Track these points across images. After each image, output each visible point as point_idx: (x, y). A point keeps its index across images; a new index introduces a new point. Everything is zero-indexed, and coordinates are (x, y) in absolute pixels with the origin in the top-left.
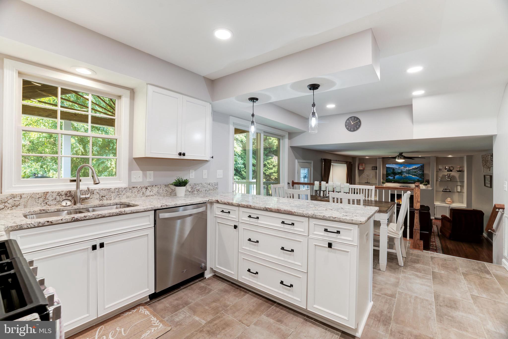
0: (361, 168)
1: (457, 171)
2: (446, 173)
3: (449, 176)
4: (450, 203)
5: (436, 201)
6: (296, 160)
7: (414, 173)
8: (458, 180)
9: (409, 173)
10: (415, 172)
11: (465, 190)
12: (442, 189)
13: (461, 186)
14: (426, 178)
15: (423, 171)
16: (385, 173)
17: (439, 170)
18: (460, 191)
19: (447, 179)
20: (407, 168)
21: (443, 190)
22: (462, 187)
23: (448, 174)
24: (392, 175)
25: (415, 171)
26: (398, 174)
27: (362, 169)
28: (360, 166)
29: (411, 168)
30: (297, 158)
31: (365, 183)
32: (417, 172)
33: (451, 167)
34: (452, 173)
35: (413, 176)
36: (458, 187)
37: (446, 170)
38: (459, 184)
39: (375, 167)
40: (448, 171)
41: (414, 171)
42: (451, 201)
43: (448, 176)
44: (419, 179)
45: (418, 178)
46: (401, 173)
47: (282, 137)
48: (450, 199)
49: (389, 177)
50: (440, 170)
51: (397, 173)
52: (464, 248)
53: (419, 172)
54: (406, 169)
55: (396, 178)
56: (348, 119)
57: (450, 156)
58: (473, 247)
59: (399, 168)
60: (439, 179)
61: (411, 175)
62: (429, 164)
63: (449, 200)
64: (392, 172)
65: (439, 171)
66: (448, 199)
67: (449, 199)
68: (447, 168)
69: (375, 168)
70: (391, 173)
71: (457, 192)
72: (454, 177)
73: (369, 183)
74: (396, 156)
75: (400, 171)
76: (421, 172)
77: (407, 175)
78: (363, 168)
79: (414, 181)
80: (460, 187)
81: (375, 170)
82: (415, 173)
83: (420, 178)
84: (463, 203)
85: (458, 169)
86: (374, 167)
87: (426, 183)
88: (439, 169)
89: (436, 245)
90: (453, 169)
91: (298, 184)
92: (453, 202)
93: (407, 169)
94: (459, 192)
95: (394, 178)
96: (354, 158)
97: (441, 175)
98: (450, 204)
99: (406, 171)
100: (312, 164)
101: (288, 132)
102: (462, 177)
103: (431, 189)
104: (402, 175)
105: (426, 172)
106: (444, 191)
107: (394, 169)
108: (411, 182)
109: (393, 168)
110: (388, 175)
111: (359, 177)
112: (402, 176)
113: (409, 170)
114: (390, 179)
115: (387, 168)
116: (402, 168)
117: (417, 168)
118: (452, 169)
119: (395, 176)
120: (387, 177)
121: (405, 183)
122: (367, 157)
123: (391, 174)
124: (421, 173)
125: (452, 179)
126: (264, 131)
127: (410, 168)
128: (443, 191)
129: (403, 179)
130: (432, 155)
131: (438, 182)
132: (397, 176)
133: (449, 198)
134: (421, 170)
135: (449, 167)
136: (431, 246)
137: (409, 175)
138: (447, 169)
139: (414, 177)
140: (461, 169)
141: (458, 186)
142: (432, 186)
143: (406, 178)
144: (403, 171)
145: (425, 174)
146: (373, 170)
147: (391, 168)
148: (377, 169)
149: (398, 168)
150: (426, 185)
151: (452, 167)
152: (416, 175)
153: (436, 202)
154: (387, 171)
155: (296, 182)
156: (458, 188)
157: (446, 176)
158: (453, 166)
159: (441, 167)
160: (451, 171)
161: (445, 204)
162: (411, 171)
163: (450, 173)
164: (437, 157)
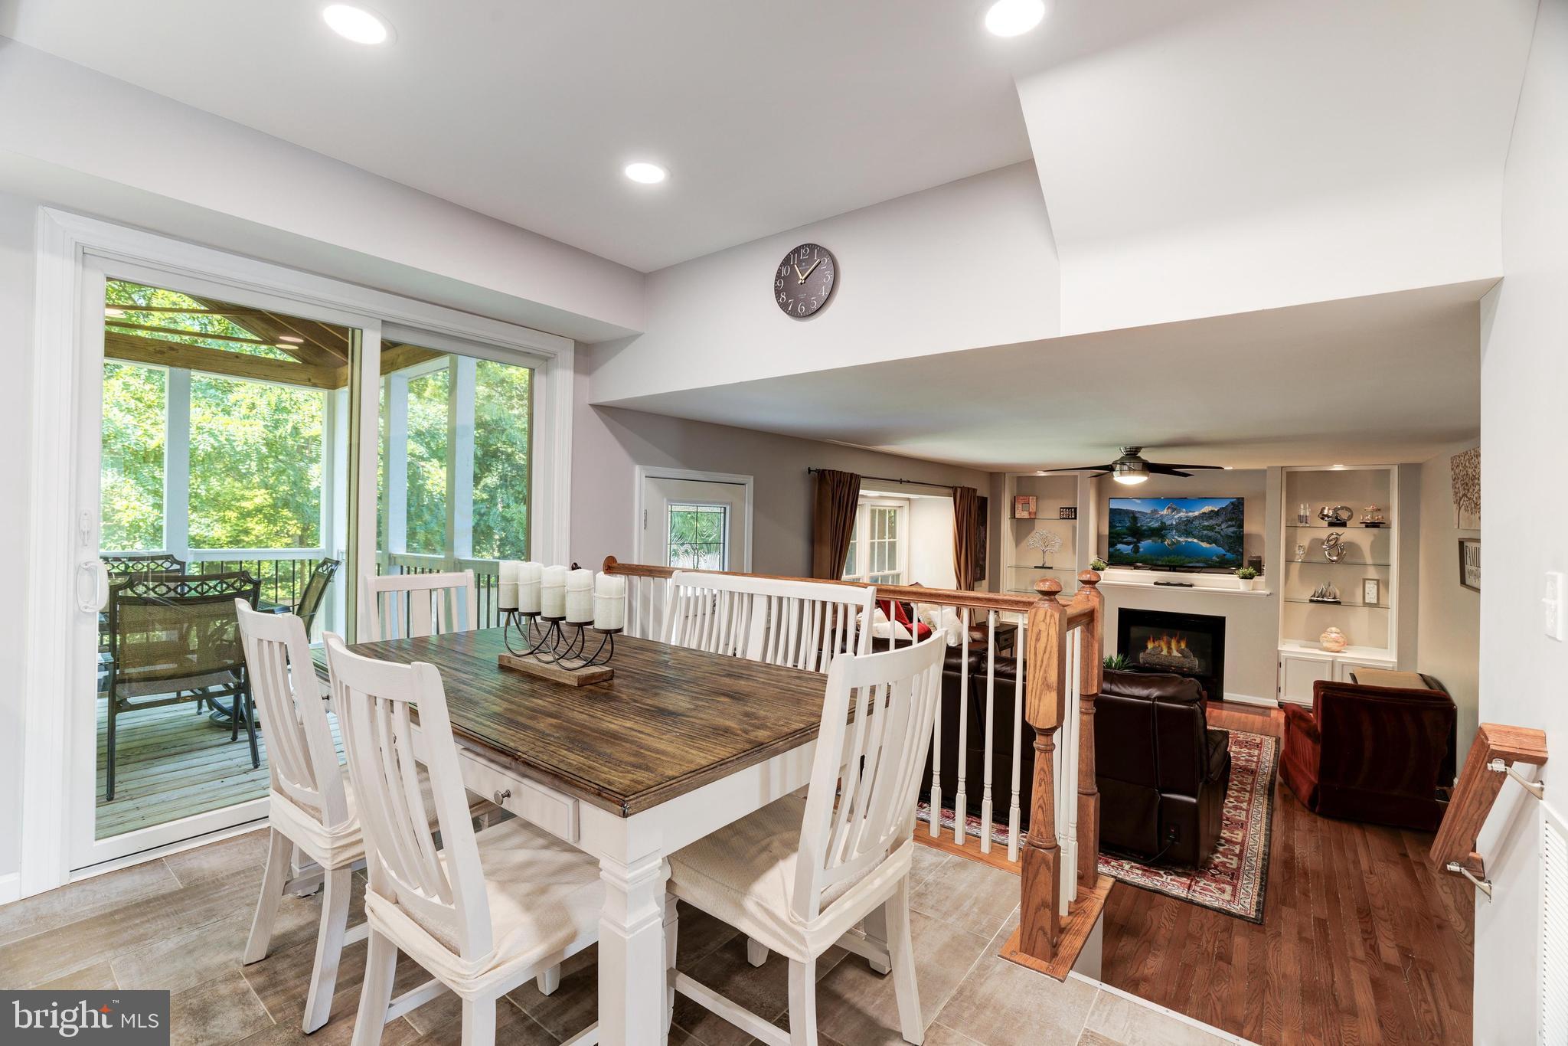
0: (1021, 514)
1: (1364, 525)
2: (1324, 532)
3: (1335, 545)
4: (1338, 649)
5: (1286, 637)
6: (637, 469)
7: (1205, 532)
8: (1369, 560)
9: (1188, 533)
10: (1211, 528)
11: (1393, 597)
12: (1307, 595)
13: (1378, 581)
14: (1252, 551)
15: (1241, 526)
16: (1106, 532)
17: (1297, 523)
18: (1375, 601)
19: (1330, 555)
20: (1182, 514)
21: (1314, 596)
22: (1382, 584)
23: (1329, 536)
24: (1130, 539)
25: (1212, 522)
26: (1149, 537)
27: (1025, 515)
28: (1019, 507)
29: (1197, 514)
30: (639, 458)
31: (1035, 567)
32: (1218, 529)
33: (1342, 508)
34: (1347, 534)
35: (1204, 545)
36: (1367, 586)
37: (1323, 519)
38: (1372, 573)
39: (1069, 508)
40: (1331, 525)
41: (1206, 524)
42: (1341, 640)
43: (1332, 543)
44: (1226, 557)
45: (1221, 551)
46: (1159, 532)
47: (547, 361)
48: (1338, 631)
49: (1120, 546)
50: (1303, 519)
51: (1145, 530)
52: (1364, 864)
53: (1223, 526)
54: (1176, 517)
55: (1141, 550)
56: (786, 262)
57: (1338, 467)
58: (1405, 855)
59: (1155, 512)
60: (1298, 557)
61: (1195, 541)
62: (1262, 497)
63: (1333, 635)
64: (1128, 528)
65: (1299, 524)
66: (1328, 630)
67: (1333, 633)
68: (1326, 512)
69: (1070, 513)
70: (1125, 531)
71: (1366, 604)
72: (1352, 546)
73: (1051, 568)
74: (1115, 463)
75: (1156, 525)
76: (1232, 529)
77: (1181, 539)
78: (1030, 513)
79: (1205, 561)
80: (1376, 587)
81: (1072, 519)
82: (1211, 534)
83: (1228, 551)
84: (1386, 648)
85: (1368, 519)
86: (1066, 508)
87: (1251, 570)
88: (1300, 516)
89: (1242, 844)
90: (1350, 518)
91: (653, 577)
92: (1348, 643)
93: (1180, 518)
94: (1370, 605)
95: (1136, 550)
96: (994, 475)
97: (1305, 539)
98: (1338, 652)
99: (1178, 524)
100: (749, 490)
101: (575, 341)
102: (1381, 548)
103: (1268, 593)
104: (1163, 537)
105: (1249, 528)
106: (1318, 602)
107: (1137, 515)
108: (1198, 565)
109: (1133, 512)
110: (1114, 538)
111: (1017, 545)
112: (1162, 542)
113: (1189, 521)
114: (1121, 553)
115: (1113, 512)
116: (1165, 512)
117: (1216, 514)
118: (1344, 515)
119: (1139, 541)
120: (1112, 544)
121: (1175, 571)
122: (1042, 474)
123: (1124, 534)
124: (1233, 533)
125: (1343, 555)
126: (383, 321)
127: (1190, 514)
128: (1311, 601)
129: (1167, 552)
130: (1270, 465)
131: (1295, 568)
132: (1145, 544)
133: (1334, 629)
134: (1231, 519)
135: (1336, 510)
136: (1221, 849)
137: (1190, 540)
138: (1329, 517)
139: (1208, 546)
140: (1377, 518)
141: (1367, 581)
142: (1273, 582)
143: (1177, 549)
144: (1168, 523)
145: (1250, 535)
146: (1063, 518)
147: (1127, 512)
148: (1075, 518)
149: (1148, 511)
150: (1251, 577)
151: (1348, 509)
152: (1215, 541)
153: (1287, 640)
154: (1111, 526)
155: (636, 562)
156: (1367, 590)
157: (1323, 544)
158: (1350, 507)
159: (1305, 509)
160: (1343, 524)
161: (1321, 649)
162: (1196, 523)
163: (1337, 534)
164: (1289, 470)
